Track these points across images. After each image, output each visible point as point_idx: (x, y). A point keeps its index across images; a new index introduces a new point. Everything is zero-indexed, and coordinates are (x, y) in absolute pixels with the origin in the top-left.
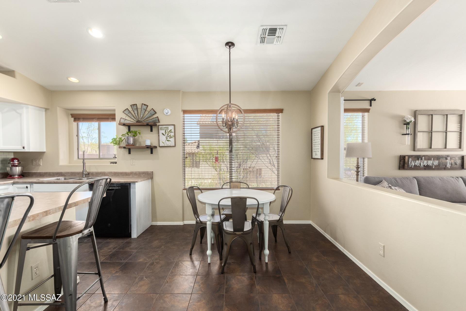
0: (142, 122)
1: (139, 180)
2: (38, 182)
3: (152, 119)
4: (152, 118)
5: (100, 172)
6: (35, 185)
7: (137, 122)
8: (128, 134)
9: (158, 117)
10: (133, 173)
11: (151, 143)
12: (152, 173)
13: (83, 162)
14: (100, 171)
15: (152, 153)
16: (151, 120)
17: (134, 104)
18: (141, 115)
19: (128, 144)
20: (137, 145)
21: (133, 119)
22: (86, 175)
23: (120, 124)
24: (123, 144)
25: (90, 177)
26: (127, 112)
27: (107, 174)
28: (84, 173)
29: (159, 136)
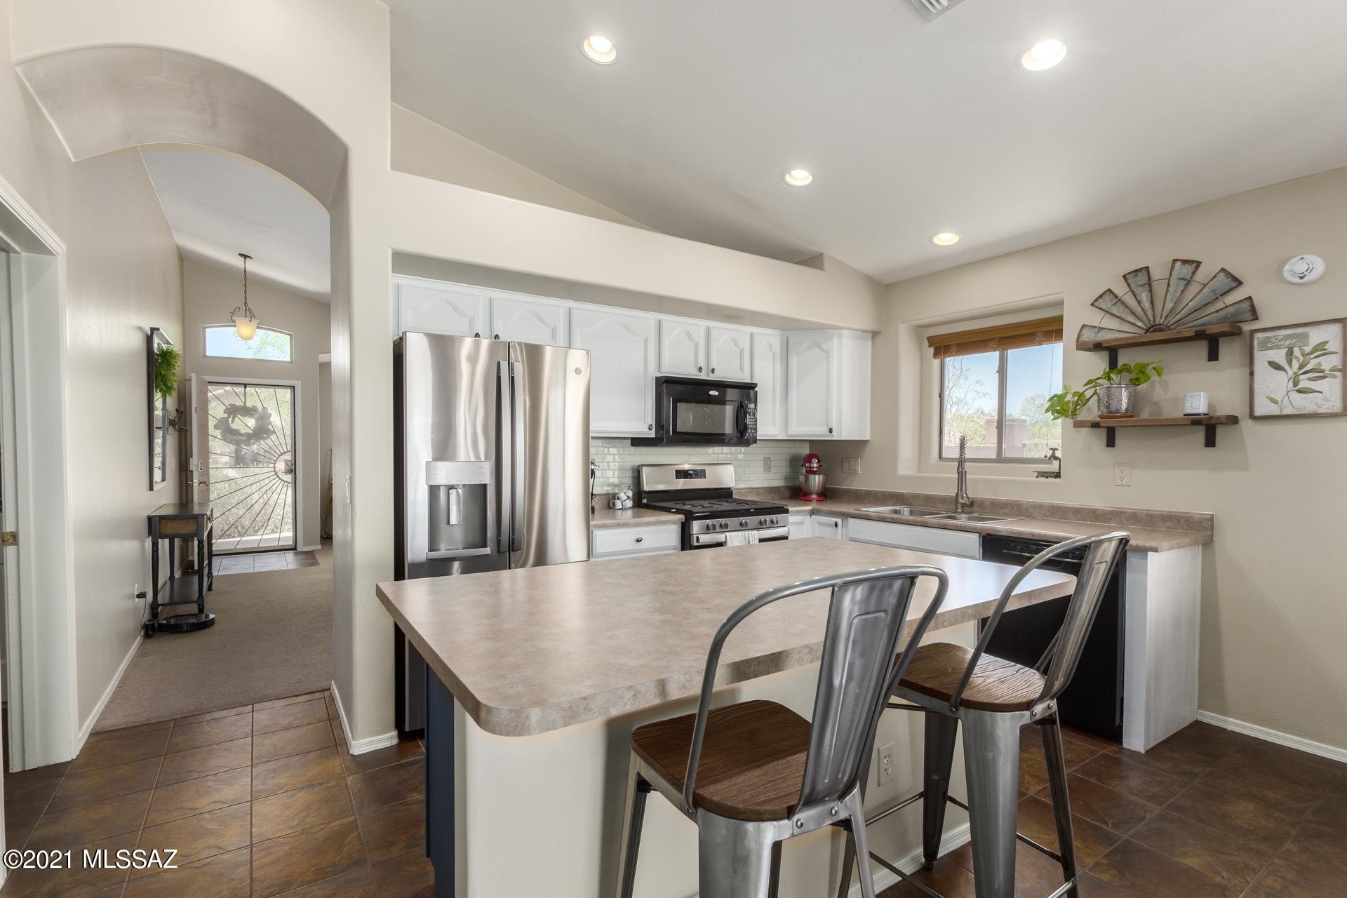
0: (1170, 330)
1: (1165, 545)
2: (859, 515)
3: (1217, 311)
4: (1220, 305)
5: (1004, 501)
6: (851, 521)
7: (1146, 333)
8: (1109, 379)
9: (1250, 298)
10: (1123, 512)
11: (1210, 406)
12: (1207, 520)
13: (958, 469)
14: (1004, 497)
15: (1210, 442)
16: (1215, 314)
17: (1136, 269)
18: (1167, 304)
19: (1111, 414)
20: (1145, 414)
21: (1133, 324)
22: (964, 506)
23: (1081, 346)
24: (1091, 412)
25: (976, 515)
26: (1106, 303)
27: (1026, 509)
28: (961, 501)
29: (1252, 374)
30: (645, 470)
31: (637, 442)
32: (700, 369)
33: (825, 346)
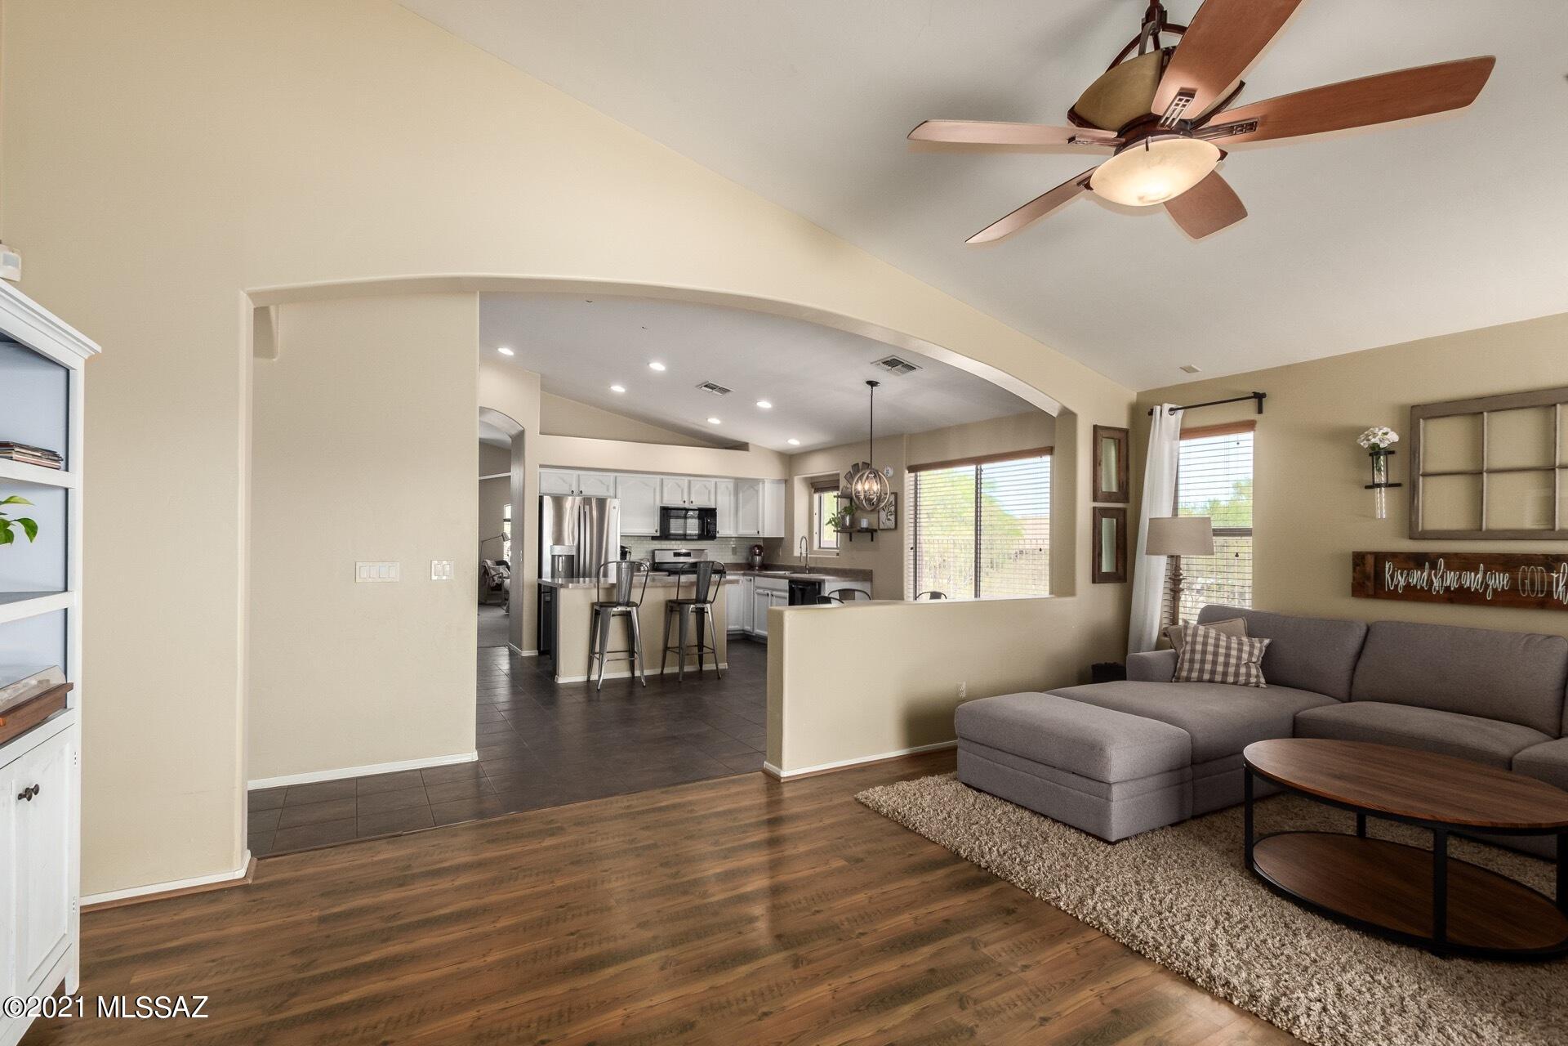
8: (844, 512)
12: (870, 571)
15: (871, 540)
19: (844, 527)
23: (841, 495)
24: (840, 524)
30: (656, 552)
31: (654, 538)
32: (684, 502)
33: (756, 488)
